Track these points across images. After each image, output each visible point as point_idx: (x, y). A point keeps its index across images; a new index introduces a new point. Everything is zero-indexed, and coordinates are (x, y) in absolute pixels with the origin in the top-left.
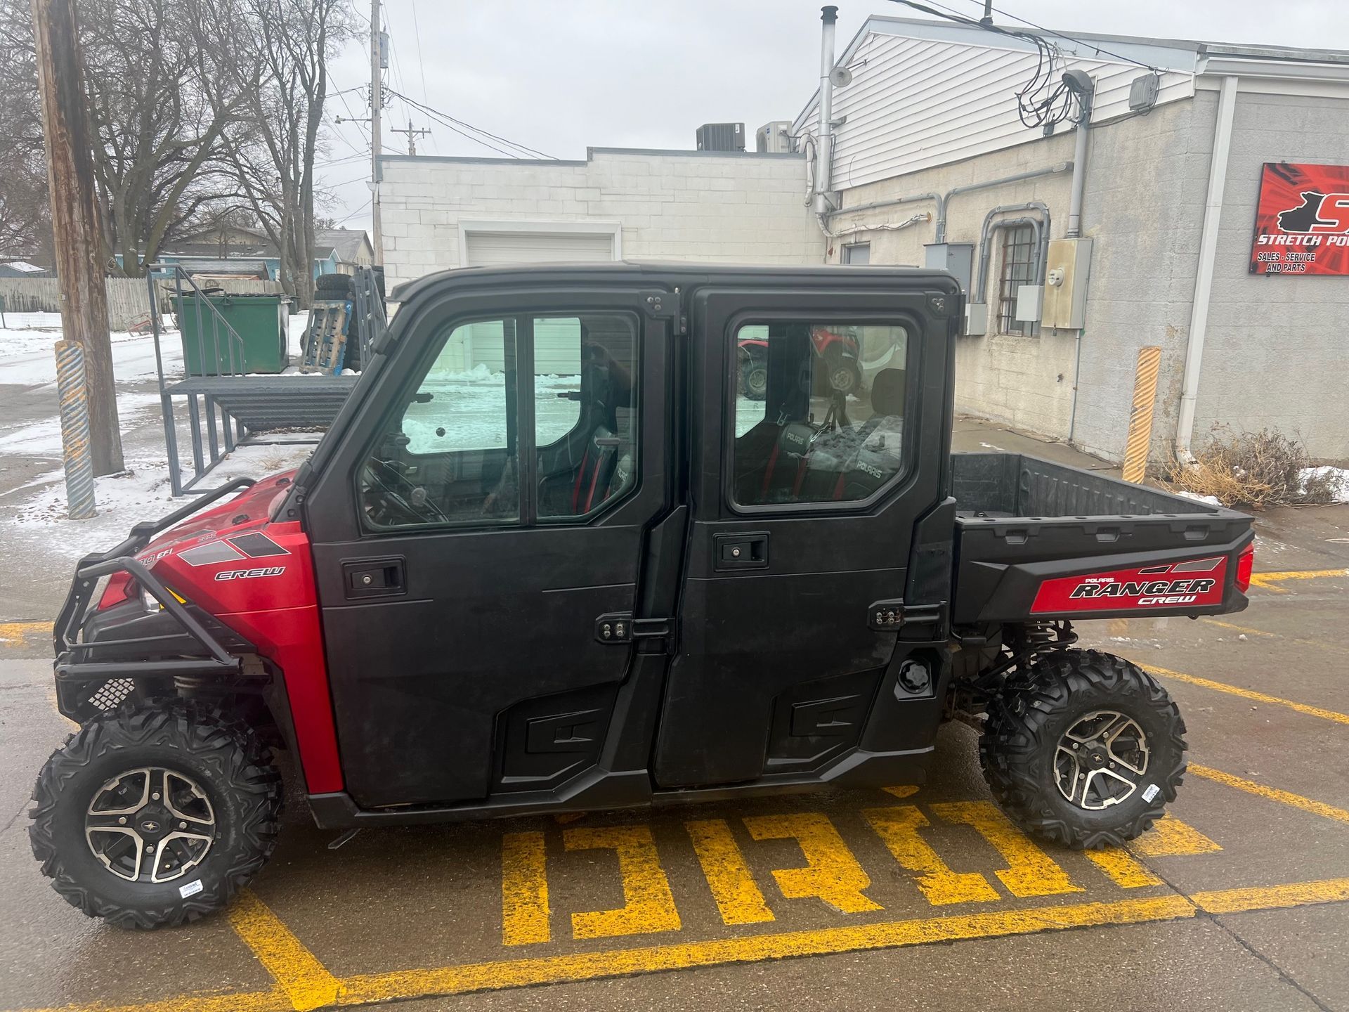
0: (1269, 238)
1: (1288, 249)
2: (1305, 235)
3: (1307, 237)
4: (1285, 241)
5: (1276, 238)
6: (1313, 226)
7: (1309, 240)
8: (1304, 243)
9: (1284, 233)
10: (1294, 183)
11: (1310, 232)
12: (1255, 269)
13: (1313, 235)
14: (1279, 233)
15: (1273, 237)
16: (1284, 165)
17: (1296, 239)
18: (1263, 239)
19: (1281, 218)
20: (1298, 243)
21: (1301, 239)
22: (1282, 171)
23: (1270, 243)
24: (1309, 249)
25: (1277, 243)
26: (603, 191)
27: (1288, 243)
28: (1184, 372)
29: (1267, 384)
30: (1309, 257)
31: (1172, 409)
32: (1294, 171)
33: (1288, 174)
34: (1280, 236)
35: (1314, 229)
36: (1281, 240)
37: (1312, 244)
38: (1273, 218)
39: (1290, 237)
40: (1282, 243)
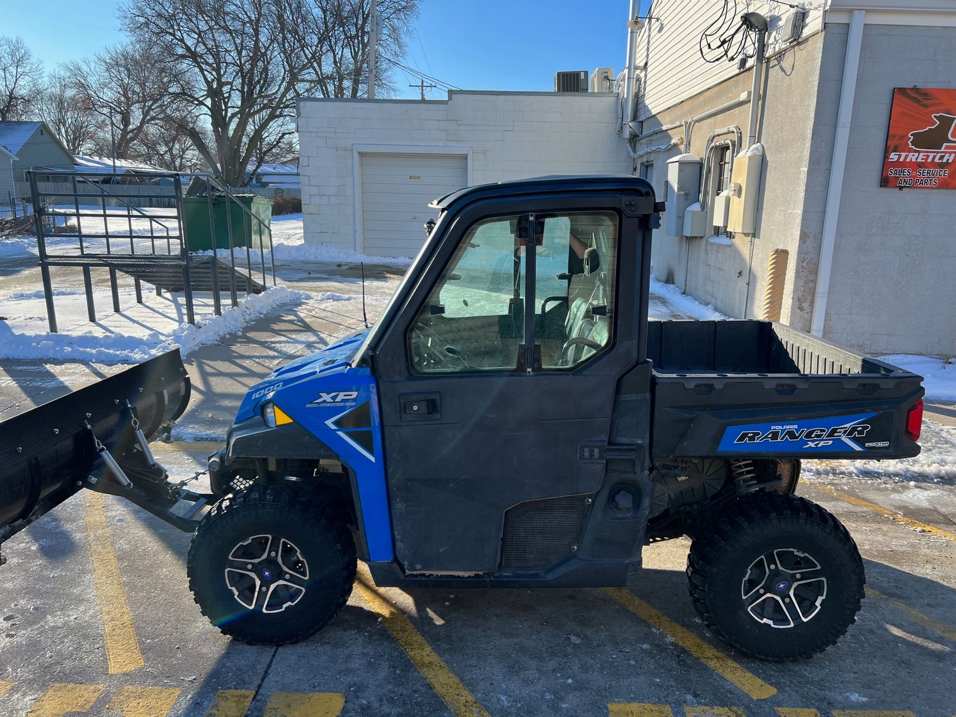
0: (900, 156)
1: (920, 165)
2: (938, 153)
3: (939, 155)
4: (917, 159)
5: (907, 156)
6: (945, 144)
7: (942, 158)
8: (936, 160)
9: (916, 151)
10: (926, 106)
11: (942, 150)
12: (885, 182)
13: (945, 153)
14: (910, 150)
15: (904, 154)
16: (915, 89)
17: (928, 156)
18: (893, 157)
19: (912, 137)
20: (929, 160)
21: (933, 156)
22: (913, 95)
23: (901, 160)
24: (942, 166)
25: (908, 160)
26: (459, 123)
27: (919, 160)
28: (816, 273)
29: (900, 286)
30: (942, 173)
31: (806, 305)
32: (926, 94)
33: (919, 97)
34: (911, 154)
35: (947, 147)
36: (912, 157)
37: (945, 160)
38: (904, 137)
39: (922, 154)
40: (914, 160)
